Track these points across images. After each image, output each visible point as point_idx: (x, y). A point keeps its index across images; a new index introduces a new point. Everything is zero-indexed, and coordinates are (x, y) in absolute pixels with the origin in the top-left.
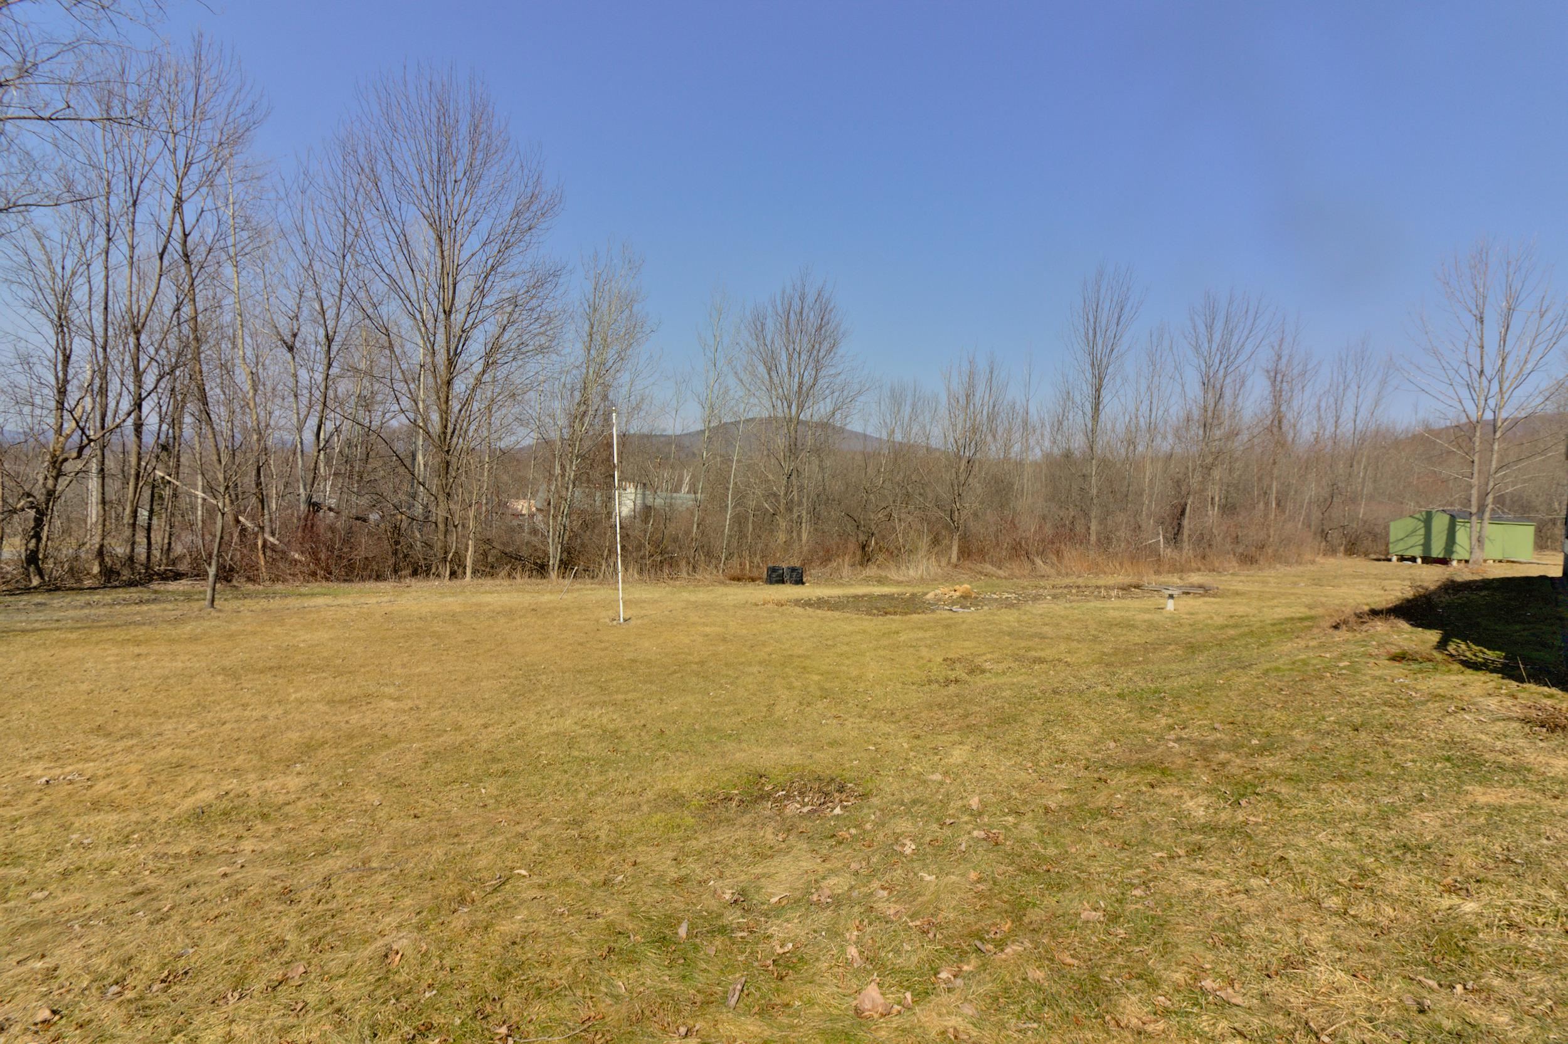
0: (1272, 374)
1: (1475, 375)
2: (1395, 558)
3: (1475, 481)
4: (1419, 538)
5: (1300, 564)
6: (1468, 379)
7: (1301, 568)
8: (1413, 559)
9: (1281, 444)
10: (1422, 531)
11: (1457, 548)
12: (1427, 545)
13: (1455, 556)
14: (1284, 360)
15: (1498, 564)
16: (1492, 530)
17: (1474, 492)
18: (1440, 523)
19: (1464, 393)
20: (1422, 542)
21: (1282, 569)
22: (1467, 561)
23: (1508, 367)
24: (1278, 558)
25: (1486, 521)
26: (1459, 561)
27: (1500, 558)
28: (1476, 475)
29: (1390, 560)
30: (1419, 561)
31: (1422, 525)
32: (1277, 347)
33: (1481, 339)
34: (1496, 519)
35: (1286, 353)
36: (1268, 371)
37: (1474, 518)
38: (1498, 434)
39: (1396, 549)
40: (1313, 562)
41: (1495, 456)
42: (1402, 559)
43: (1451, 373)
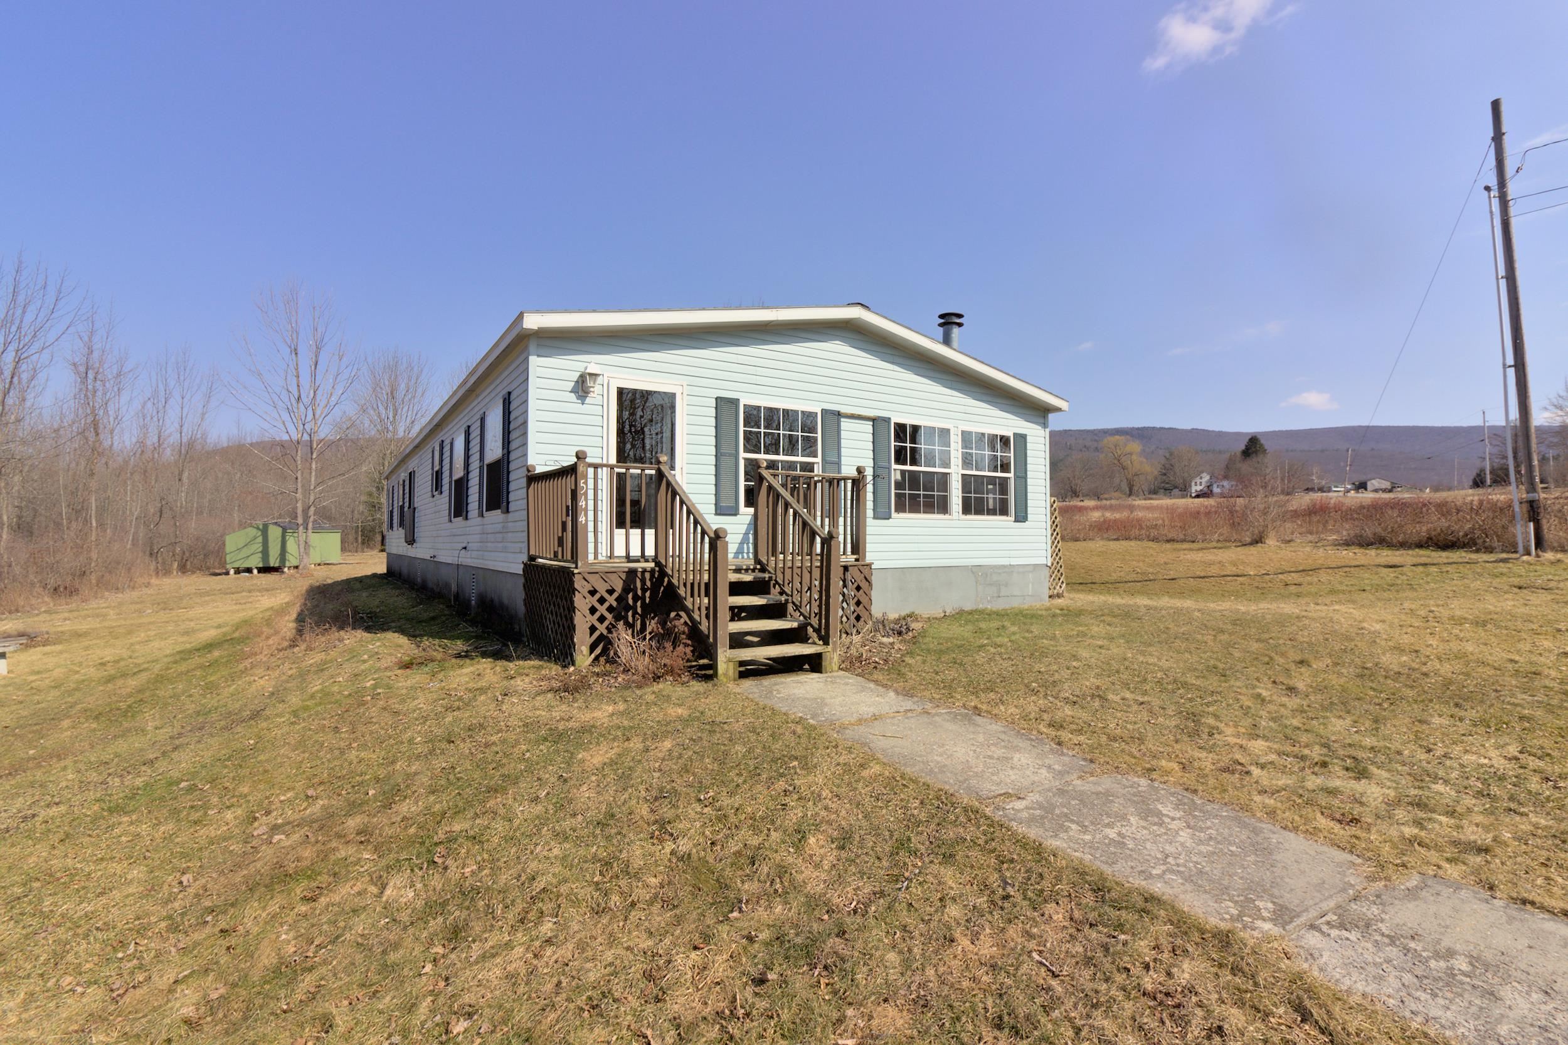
0: (82, 369)
1: (294, 401)
2: (232, 572)
3: (299, 495)
4: (256, 549)
5: (133, 588)
6: (289, 404)
7: (135, 594)
8: (249, 570)
9: (96, 451)
10: (260, 540)
11: (288, 556)
12: (265, 553)
13: (287, 564)
14: (96, 355)
15: (318, 567)
16: (315, 538)
17: (299, 505)
18: (275, 533)
19: (285, 416)
20: (260, 549)
21: (114, 598)
22: (296, 567)
23: (318, 397)
24: (103, 585)
25: (310, 531)
26: (289, 568)
27: (319, 562)
28: (300, 490)
29: (227, 573)
30: (255, 571)
31: (260, 533)
32: (86, 339)
33: (297, 369)
34: (318, 529)
35: (97, 346)
36: (75, 364)
37: (301, 528)
38: (314, 456)
39: (234, 559)
40: (148, 585)
41: (313, 474)
42: (238, 571)
43: (276, 399)
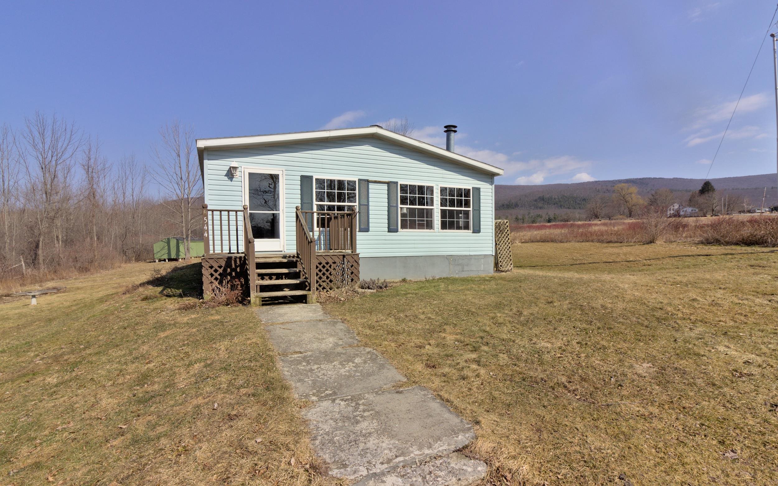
0: (86, 167)
1: (179, 179)
2: (157, 261)
3: (184, 224)
4: (166, 251)
5: (113, 268)
6: (177, 181)
7: (114, 271)
8: (165, 260)
9: (96, 205)
10: (167, 247)
11: (181, 254)
12: (169, 253)
13: (180, 257)
14: (92, 161)
15: (195, 259)
16: (192, 245)
17: (184, 229)
18: (173, 243)
19: (176, 186)
20: (167, 252)
21: (104, 272)
22: (184, 259)
23: (190, 177)
24: (102, 267)
25: (189, 241)
26: (182, 259)
27: (196, 256)
28: (184, 222)
29: (155, 262)
30: (167, 260)
31: (166, 244)
32: (87, 153)
33: (180, 164)
34: (193, 240)
35: (93, 157)
36: (84, 166)
37: (185, 240)
38: (190, 205)
39: (157, 256)
40: (120, 267)
41: (190, 214)
42: (160, 261)
43: (170, 177)
